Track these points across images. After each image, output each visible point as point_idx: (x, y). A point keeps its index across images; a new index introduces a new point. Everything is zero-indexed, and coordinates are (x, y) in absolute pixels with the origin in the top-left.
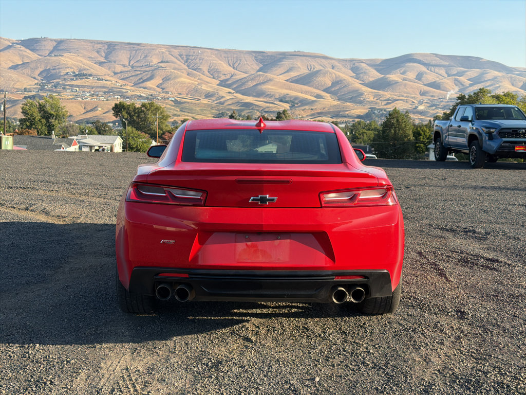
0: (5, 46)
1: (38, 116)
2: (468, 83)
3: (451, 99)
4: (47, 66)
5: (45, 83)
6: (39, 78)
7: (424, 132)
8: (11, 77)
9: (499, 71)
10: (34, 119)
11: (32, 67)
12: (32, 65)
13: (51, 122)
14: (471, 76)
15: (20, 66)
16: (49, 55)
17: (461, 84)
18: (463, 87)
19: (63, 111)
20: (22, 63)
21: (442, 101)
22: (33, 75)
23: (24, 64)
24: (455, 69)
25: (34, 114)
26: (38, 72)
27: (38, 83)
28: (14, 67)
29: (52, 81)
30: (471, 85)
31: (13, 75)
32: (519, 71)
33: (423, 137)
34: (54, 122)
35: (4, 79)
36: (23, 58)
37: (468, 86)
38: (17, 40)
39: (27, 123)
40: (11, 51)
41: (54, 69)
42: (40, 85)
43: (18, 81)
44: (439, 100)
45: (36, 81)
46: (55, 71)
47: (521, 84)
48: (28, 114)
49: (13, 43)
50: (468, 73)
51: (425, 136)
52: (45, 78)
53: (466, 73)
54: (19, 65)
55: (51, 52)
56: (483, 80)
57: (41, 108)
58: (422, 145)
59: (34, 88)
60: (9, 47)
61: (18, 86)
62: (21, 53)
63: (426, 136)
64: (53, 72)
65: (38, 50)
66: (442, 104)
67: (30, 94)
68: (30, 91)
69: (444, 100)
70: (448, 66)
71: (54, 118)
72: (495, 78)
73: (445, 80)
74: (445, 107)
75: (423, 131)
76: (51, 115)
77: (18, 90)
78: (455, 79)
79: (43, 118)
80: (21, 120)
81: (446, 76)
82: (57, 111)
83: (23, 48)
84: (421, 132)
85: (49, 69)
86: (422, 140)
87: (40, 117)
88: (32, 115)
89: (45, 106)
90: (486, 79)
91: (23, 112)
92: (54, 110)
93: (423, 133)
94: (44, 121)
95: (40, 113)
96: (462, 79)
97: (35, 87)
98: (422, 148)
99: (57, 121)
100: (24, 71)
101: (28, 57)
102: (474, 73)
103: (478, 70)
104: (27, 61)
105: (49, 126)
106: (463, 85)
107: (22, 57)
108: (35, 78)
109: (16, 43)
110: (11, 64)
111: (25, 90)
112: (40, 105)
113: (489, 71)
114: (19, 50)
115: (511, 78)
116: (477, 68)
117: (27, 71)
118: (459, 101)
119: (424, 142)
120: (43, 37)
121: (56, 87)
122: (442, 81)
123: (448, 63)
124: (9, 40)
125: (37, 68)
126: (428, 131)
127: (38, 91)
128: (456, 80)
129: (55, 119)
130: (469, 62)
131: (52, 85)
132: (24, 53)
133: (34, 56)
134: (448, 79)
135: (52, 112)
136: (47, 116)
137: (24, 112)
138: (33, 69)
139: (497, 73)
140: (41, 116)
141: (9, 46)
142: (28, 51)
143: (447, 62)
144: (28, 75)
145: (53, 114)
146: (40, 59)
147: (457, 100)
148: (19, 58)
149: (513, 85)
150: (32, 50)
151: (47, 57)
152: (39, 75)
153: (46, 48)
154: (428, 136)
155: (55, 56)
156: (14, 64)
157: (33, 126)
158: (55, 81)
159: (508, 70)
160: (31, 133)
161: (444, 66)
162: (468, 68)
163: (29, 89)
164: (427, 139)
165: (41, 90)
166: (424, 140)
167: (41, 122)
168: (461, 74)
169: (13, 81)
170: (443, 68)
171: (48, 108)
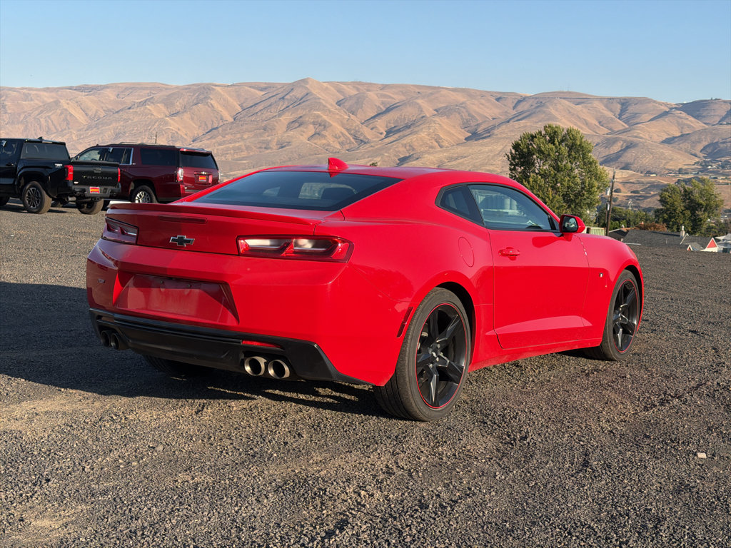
0: (659, 113)
1: (680, 206)
4: (714, 139)
5: (708, 162)
6: (701, 155)
8: (662, 154)
10: (675, 210)
11: (693, 140)
12: (693, 138)
13: (698, 215)
15: (676, 140)
16: (720, 123)
19: (717, 199)
20: (680, 134)
22: (694, 152)
23: (682, 136)
25: (676, 203)
26: (700, 147)
27: (698, 162)
28: (669, 141)
29: (719, 159)
31: (667, 151)
34: (702, 214)
35: (653, 157)
36: (682, 128)
38: (677, 104)
39: (665, 215)
40: (667, 119)
41: (724, 143)
42: (701, 165)
43: (671, 160)
45: (697, 160)
46: (725, 145)
48: (667, 203)
49: (671, 109)
52: (709, 155)
54: (676, 137)
55: (723, 119)
57: (687, 195)
59: (693, 169)
60: (665, 114)
61: (672, 166)
62: (680, 121)
64: (722, 146)
65: (704, 117)
67: (686, 177)
68: (687, 173)
71: (703, 209)
76: (700, 205)
77: (670, 171)
79: (687, 209)
80: (657, 211)
82: (708, 200)
83: (684, 115)
85: (717, 143)
87: (683, 208)
88: (672, 205)
89: (691, 192)
91: (660, 201)
92: (705, 199)
94: (688, 213)
95: (684, 202)
97: (693, 167)
99: (706, 214)
100: (681, 145)
101: (689, 126)
104: (687, 132)
105: (695, 220)
107: (681, 126)
108: (695, 155)
109: (676, 108)
110: (665, 137)
111: (680, 171)
112: (685, 191)
114: (679, 117)
117: (686, 145)
120: (714, 99)
121: (723, 167)
124: (666, 105)
125: (700, 142)
127: (698, 174)
129: (704, 211)
131: (719, 165)
132: (685, 122)
133: (697, 125)
135: (701, 201)
136: (693, 206)
137: (663, 201)
138: (694, 144)
140: (685, 207)
141: (666, 112)
142: (691, 119)
144: (686, 151)
145: (701, 204)
146: (705, 129)
148: (677, 129)
150: (697, 117)
151: (716, 126)
152: (701, 152)
153: (717, 114)
155: (728, 124)
156: (669, 137)
157: (673, 220)
158: (723, 159)
160: (659, 229)
163: (685, 170)
165: (702, 172)
167: (684, 214)
169: (665, 158)
171: (696, 195)
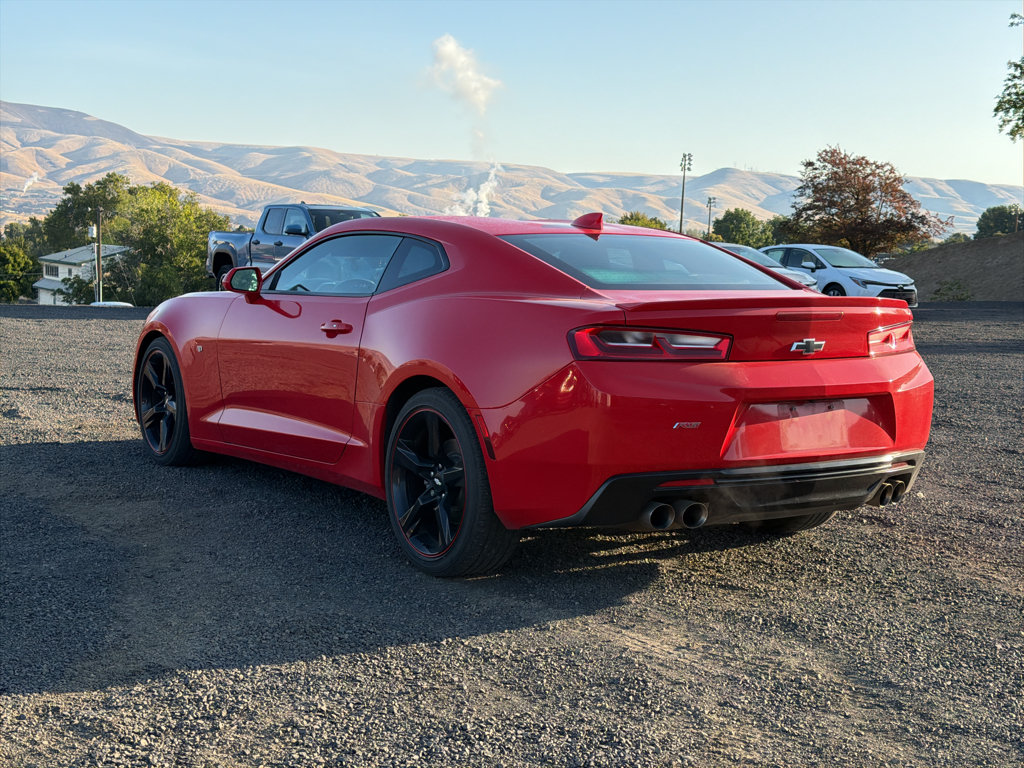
2: (63, 161)
3: (32, 192)
7: (14, 255)
9: (123, 143)
14: (68, 148)
17: (51, 163)
18: (53, 169)
21: (15, 196)
24: (36, 131)
30: (69, 166)
32: (160, 144)
33: (13, 266)
37: (64, 167)
44: (9, 193)
47: (165, 169)
50: (63, 142)
51: (16, 265)
53: (59, 142)
56: (93, 157)
58: (11, 282)
63: (19, 264)
66: (14, 200)
69: (18, 193)
70: (21, 125)
72: (115, 155)
73: (16, 152)
74: (21, 206)
75: (11, 255)
78: (37, 151)
81: (18, 144)
84: (8, 256)
86: (10, 271)
90: (99, 156)
93: (11, 259)
96: (50, 152)
98: (12, 289)
102: (73, 142)
103: (82, 137)
106: (54, 166)
113: (102, 139)
115: (146, 156)
116: (79, 134)
118: (69, 196)
119: (16, 276)
122: (11, 154)
123: (20, 120)
126: (21, 253)
128: (38, 153)
130: (62, 120)
134: (23, 152)
139: (118, 146)
143: (19, 117)
147: (65, 194)
149: (150, 170)
154: (22, 265)
159: (141, 141)
161: (13, 125)
162: (61, 133)
164: (21, 270)
166: (15, 273)
168: (48, 143)
170: (11, 130)
